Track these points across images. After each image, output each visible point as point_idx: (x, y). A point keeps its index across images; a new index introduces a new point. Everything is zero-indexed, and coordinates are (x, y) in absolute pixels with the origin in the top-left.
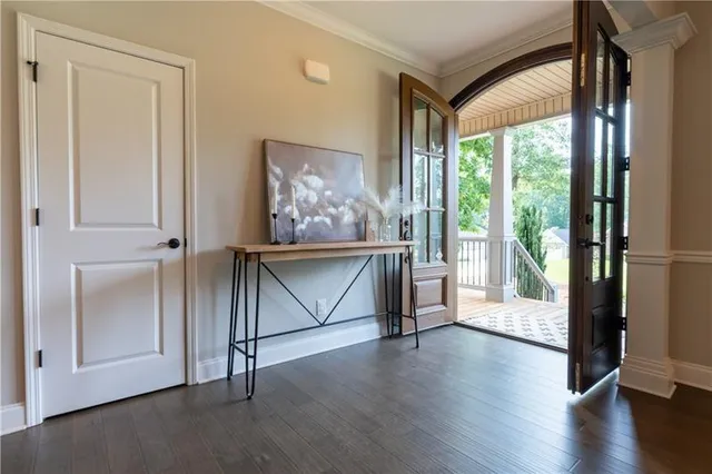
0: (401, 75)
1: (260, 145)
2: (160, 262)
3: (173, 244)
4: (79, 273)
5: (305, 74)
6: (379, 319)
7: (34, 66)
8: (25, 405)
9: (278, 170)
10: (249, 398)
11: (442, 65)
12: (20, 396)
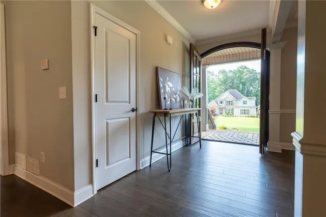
0: (190, 44)
1: (155, 68)
2: (130, 118)
3: (133, 110)
4: (107, 123)
5: (166, 40)
6: (183, 140)
7: (96, 28)
8: (93, 185)
9: (161, 80)
10: (169, 171)
11: (197, 41)
12: (91, 182)
